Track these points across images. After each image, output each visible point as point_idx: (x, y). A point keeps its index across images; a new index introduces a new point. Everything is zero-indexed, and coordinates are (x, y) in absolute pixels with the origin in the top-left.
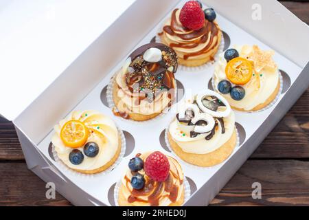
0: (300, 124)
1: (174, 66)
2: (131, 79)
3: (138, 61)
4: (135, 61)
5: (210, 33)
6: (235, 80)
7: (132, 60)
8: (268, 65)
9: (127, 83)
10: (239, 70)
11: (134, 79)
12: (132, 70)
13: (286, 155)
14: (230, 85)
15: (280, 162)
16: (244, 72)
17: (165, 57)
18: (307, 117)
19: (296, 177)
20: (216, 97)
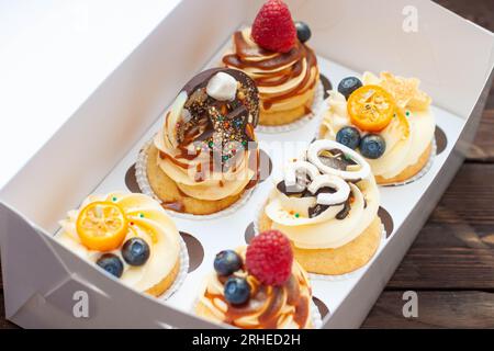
0: (480, 237)
1: (253, 114)
2: (186, 132)
3: (198, 97)
4: (193, 98)
5: (305, 60)
6: (368, 121)
7: (190, 95)
8: (416, 97)
9: (179, 141)
10: (372, 104)
11: (191, 132)
12: (187, 116)
13: (463, 284)
14: (358, 133)
15: (455, 295)
16: (380, 107)
17: (241, 94)
18: (491, 225)
19: (485, 318)
20: (340, 151)
